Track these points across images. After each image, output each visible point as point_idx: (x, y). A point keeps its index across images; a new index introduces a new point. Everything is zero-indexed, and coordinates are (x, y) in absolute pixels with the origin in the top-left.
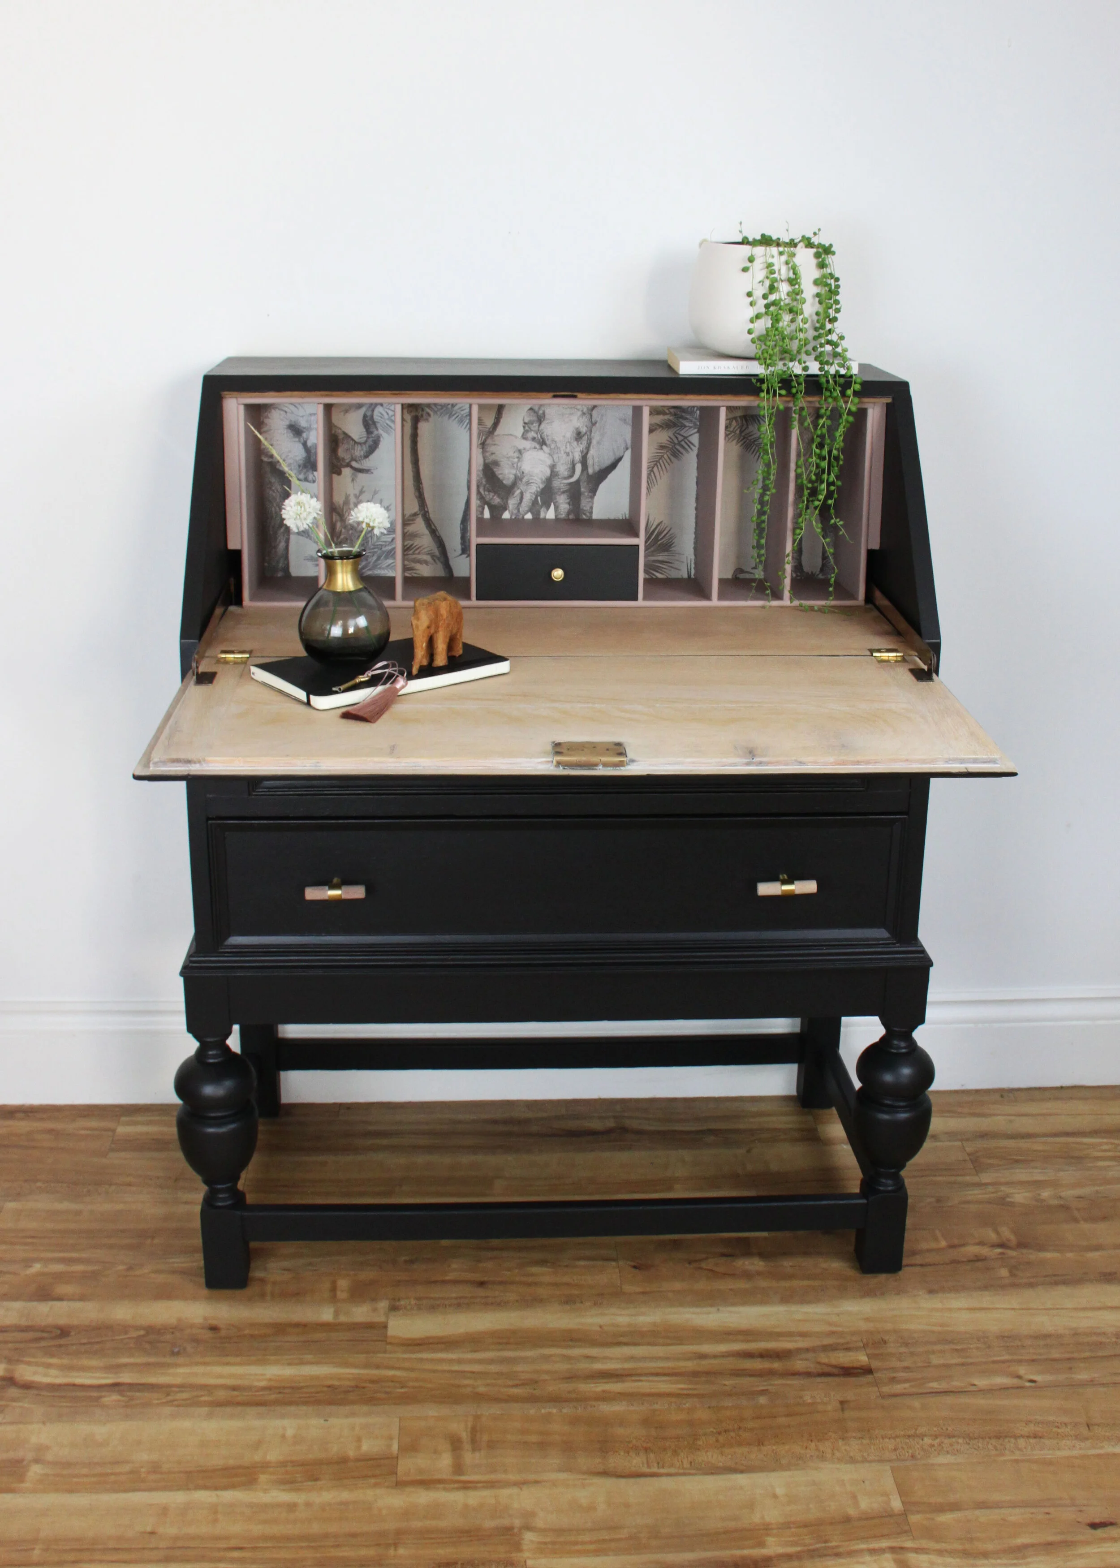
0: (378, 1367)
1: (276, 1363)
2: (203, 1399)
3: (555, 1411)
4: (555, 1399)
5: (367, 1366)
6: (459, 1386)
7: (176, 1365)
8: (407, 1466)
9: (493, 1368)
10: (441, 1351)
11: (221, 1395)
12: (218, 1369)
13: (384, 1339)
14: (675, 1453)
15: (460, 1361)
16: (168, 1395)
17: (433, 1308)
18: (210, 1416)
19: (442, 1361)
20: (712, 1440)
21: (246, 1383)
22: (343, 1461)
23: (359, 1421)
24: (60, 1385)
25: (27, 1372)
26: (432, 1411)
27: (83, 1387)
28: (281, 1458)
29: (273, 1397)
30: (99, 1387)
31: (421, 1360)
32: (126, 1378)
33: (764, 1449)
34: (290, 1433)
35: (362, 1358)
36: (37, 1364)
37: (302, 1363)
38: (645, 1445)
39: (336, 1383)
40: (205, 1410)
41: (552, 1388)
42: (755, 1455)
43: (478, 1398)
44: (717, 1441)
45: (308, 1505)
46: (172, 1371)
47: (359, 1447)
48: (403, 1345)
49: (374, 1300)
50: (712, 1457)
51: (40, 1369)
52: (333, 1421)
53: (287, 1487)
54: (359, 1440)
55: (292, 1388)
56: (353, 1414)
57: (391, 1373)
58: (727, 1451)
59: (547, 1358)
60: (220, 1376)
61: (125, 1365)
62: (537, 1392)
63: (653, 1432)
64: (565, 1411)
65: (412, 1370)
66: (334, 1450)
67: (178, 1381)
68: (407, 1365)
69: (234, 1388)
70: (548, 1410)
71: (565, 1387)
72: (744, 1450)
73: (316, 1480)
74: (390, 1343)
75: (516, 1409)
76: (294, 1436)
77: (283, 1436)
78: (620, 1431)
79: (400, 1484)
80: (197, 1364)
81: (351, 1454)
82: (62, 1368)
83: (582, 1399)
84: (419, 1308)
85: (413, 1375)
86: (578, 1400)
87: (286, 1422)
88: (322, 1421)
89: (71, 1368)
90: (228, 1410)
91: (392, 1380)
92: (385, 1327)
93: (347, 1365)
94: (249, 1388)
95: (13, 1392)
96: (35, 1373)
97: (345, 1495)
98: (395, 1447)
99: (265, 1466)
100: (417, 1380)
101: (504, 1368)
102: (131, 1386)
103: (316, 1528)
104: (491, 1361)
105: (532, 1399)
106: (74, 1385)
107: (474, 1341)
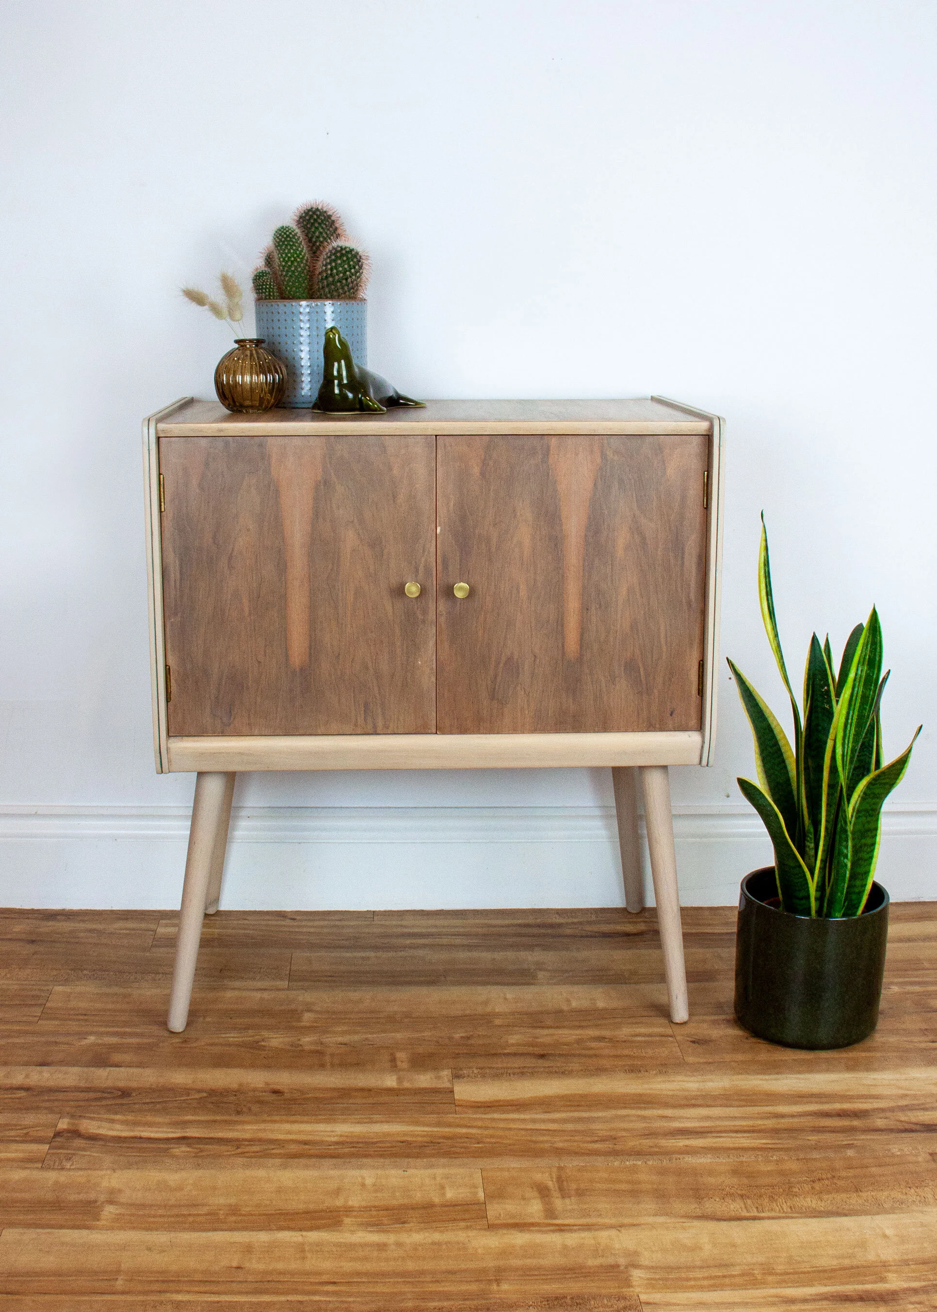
0: (449, 1125)
1: (344, 1121)
2: (274, 1151)
3: (640, 1163)
4: (638, 1153)
5: (438, 1124)
6: (535, 1142)
7: (243, 1123)
8: (495, 1210)
9: (570, 1127)
10: (513, 1112)
11: (293, 1148)
12: (287, 1126)
13: (453, 1102)
14: (772, 1198)
15: (534, 1121)
16: (238, 1148)
17: (498, 1075)
18: (284, 1167)
19: (513, 1120)
20: (807, 1187)
21: (317, 1138)
22: (430, 1206)
23: (439, 1172)
24: (126, 1138)
25: (90, 1126)
26: (514, 1163)
27: (150, 1140)
28: (364, 1204)
29: (346, 1150)
30: (168, 1140)
31: (494, 1119)
32: (192, 1132)
33: (864, 1195)
34: (369, 1181)
35: (433, 1118)
36: (101, 1120)
37: (372, 1122)
38: (739, 1192)
39: (409, 1139)
40: (278, 1161)
41: (632, 1143)
42: (854, 1200)
43: (559, 1152)
44: (813, 1188)
45: (399, 1245)
46: (239, 1127)
47: (444, 1194)
48: (472, 1107)
49: (435, 1069)
50: (811, 1202)
51: (104, 1124)
52: (411, 1172)
53: (375, 1228)
54: (442, 1187)
55: (366, 1142)
56: (432, 1166)
57: (464, 1131)
58: (825, 1197)
59: (623, 1118)
60: (289, 1133)
61: (191, 1122)
62: (618, 1147)
63: (745, 1181)
64: (650, 1163)
65: (487, 1128)
66: (418, 1197)
67: (247, 1136)
68: (480, 1124)
69: (305, 1143)
70: (631, 1163)
71: (647, 1142)
72: (844, 1196)
73: (404, 1223)
74: (459, 1106)
75: (600, 1161)
76: (374, 1185)
77: (363, 1185)
78: (711, 1180)
79: (491, 1227)
80: (264, 1121)
81: (437, 1200)
82: (125, 1123)
83: (667, 1153)
84: (484, 1076)
85: (486, 1132)
86: (662, 1154)
87: (365, 1172)
88: (400, 1172)
89: (136, 1124)
90: (303, 1161)
91: (467, 1136)
92: (452, 1092)
93: (417, 1123)
94: (322, 1142)
95: (78, 1142)
96: (99, 1127)
97: (437, 1236)
98: (481, 1195)
99: (348, 1210)
100: (492, 1136)
101: (580, 1127)
102: (199, 1140)
103: (410, 1266)
104: (565, 1121)
105: (615, 1153)
106: (141, 1138)
107: (545, 1104)
